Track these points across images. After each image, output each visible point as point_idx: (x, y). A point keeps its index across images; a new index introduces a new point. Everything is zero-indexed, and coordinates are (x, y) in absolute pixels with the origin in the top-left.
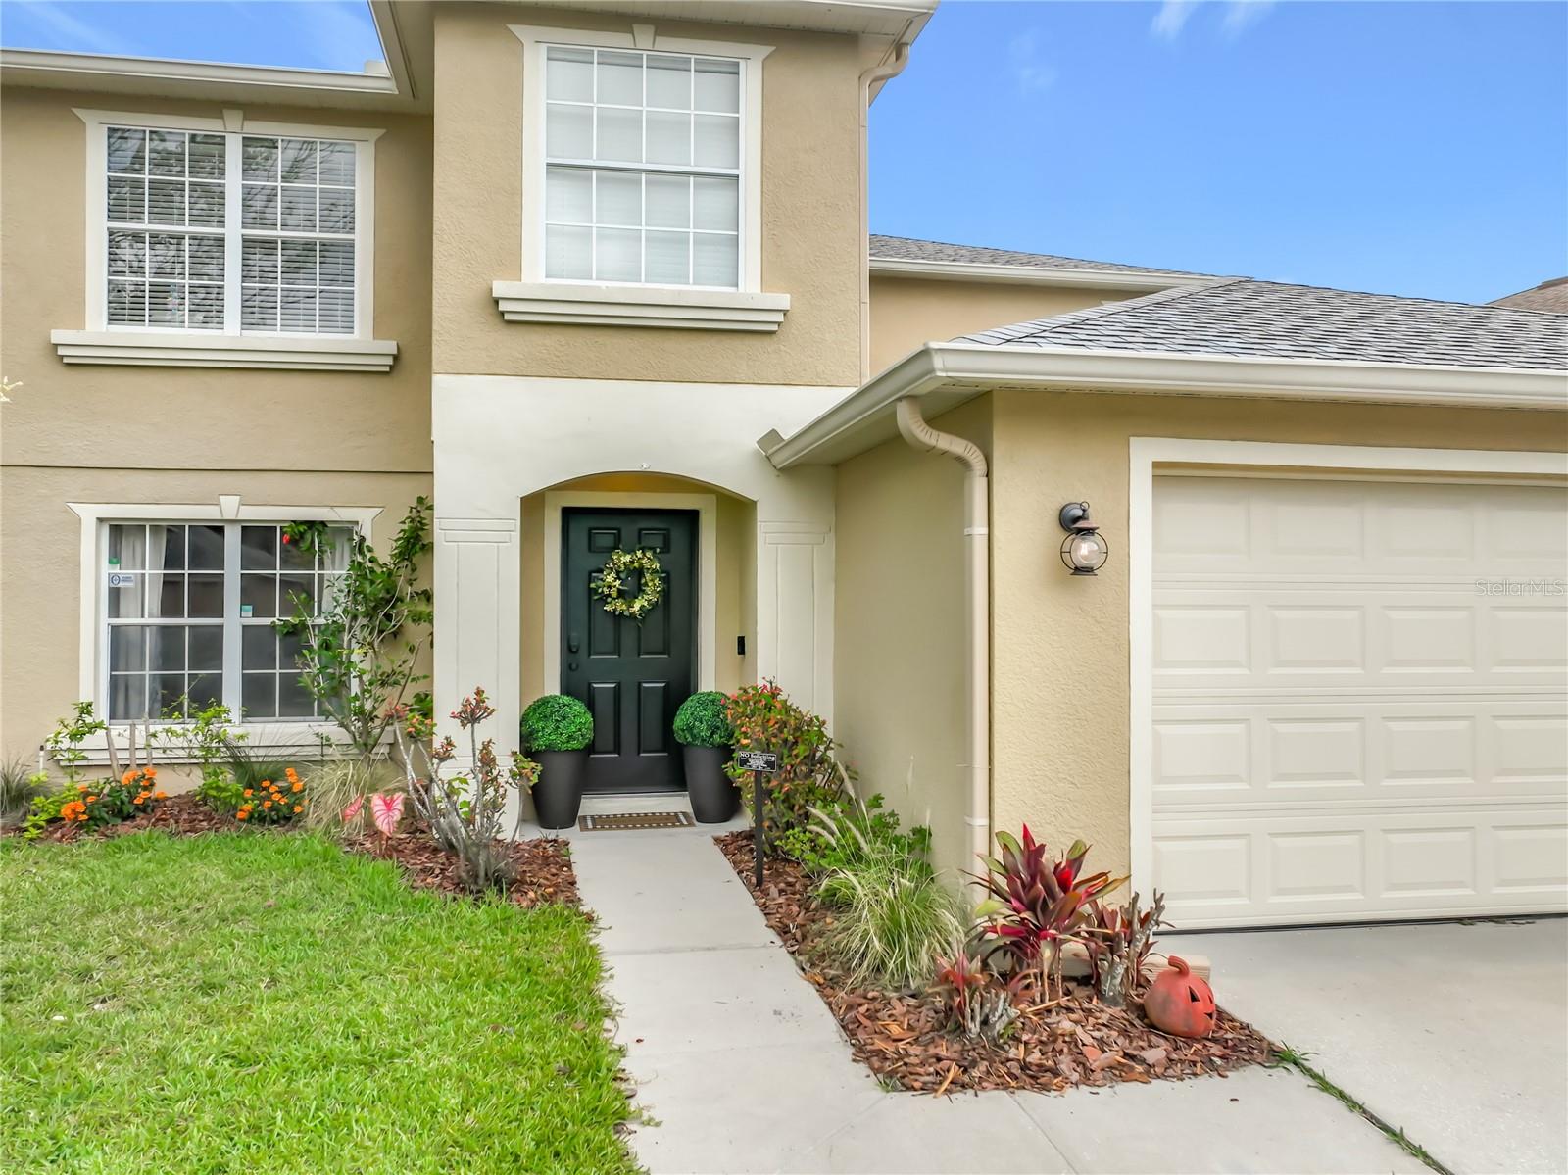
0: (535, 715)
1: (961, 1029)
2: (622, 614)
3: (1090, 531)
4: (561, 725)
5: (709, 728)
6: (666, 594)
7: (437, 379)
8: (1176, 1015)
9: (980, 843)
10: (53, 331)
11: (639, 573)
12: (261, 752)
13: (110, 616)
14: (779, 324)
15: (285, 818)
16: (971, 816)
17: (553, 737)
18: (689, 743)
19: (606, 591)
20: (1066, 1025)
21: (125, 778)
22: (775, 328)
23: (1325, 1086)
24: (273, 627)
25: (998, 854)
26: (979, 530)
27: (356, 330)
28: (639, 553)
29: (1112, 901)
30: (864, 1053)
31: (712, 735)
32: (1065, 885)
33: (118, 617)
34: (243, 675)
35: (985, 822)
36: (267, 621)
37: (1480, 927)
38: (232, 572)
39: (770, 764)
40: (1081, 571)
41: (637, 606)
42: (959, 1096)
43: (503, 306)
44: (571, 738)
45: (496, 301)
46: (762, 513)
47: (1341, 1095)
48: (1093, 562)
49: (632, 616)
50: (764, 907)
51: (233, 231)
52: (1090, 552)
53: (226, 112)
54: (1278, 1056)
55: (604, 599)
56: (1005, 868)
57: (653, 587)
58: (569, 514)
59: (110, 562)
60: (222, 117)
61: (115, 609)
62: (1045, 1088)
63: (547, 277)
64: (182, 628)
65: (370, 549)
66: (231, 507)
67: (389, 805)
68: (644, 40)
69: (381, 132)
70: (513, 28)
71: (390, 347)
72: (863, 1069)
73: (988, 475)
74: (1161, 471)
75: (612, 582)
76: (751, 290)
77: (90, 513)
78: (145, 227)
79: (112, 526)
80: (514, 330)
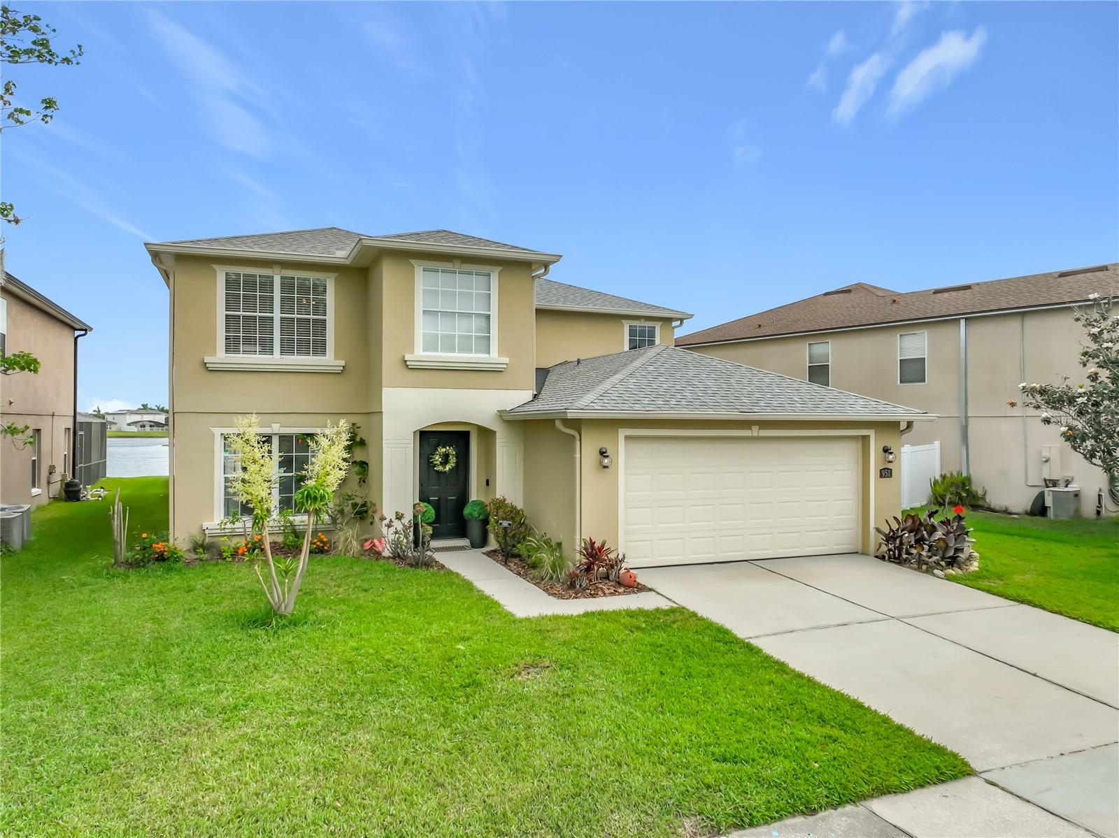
1: (575, 587)
2: (441, 471)
3: (608, 456)
5: (478, 513)
6: (458, 464)
7: (383, 389)
8: (627, 581)
9: (578, 543)
10: (205, 358)
11: (448, 455)
13: (224, 474)
14: (505, 369)
16: (576, 535)
18: (469, 519)
19: (436, 462)
20: (600, 586)
22: (503, 369)
23: (658, 593)
24: (292, 476)
25: (583, 545)
26: (578, 456)
27: (327, 355)
28: (448, 448)
29: (612, 556)
30: (549, 594)
31: (480, 516)
32: (600, 552)
33: (227, 474)
34: (281, 497)
35: (579, 537)
36: (291, 474)
37: (716, 565)
38: (275, 455)
39: (510, 524)
40: (605, 467)
41: (447, 469)
42: (575, 600)
43: (409, 363)
44: (428, 518)
45: (406, 361)
46: (498, 436)
47: (662, 595)
48: (609, 464)
49: (445, 472)
51: (277, 315)
52: (608, 461)
53: (274, 266)
54: (650, 590)
55: (435, 465)
56: (585, 548)
57: (453, 460)
58: (423, 434)
59: (224, 452)
60: (272, 268)
61: (226, 471)
62: (595, 597)
63: (423, 351)
66: (276, 428)
68: (457, 266)
69: (337, 274)
70: (410, 260)
71: (342, 363)
72: (551, 597)
73: (580, 440)
74: (627, 438)
75: (437, 459)
76: (494, 356)
77: (218, 431)
78: (241, 313)
79: (225, 437)
80: (411, 371)
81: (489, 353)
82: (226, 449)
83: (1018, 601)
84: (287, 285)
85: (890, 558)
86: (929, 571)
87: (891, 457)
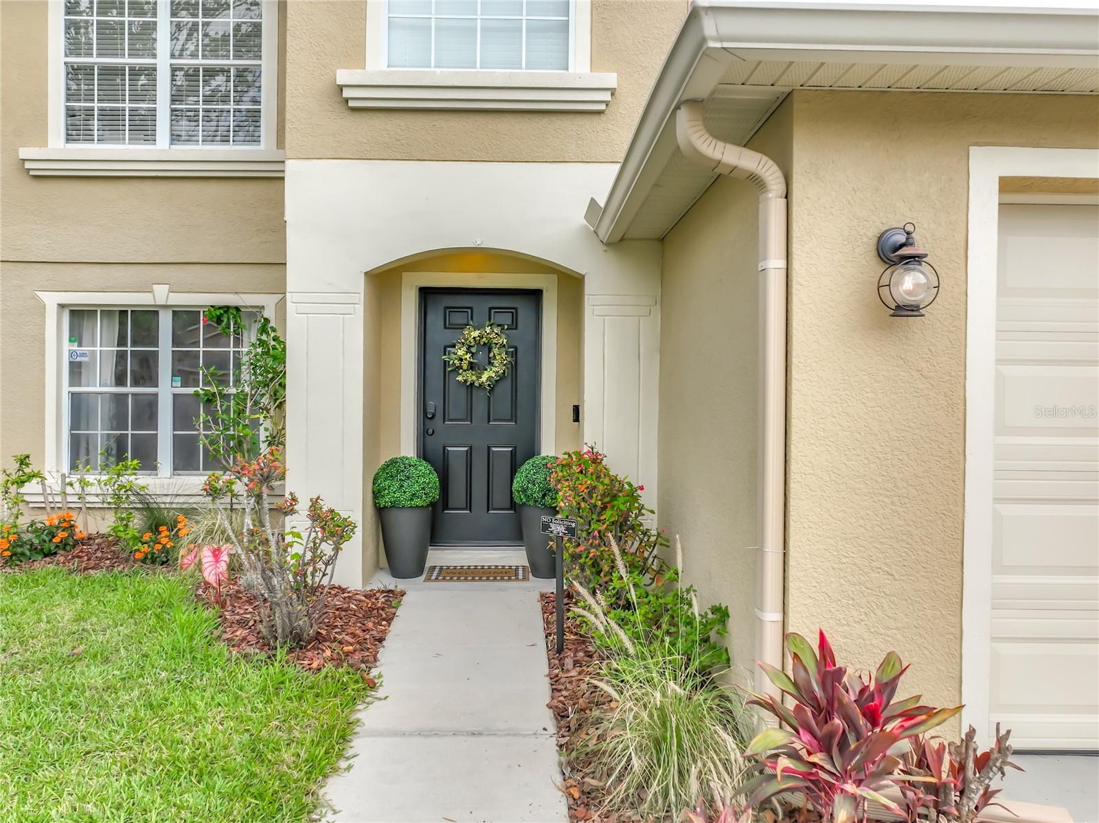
0: (383, 476)
2: (472, 384)
3: (916, 259)
4: (405, 484)
5: (542, 489)
6: (514, 367)
7: (290, 164)
9: (771, 644)
10: (21, 149)
11: (488, 347)
12: (168, 500)
13: (71, 385)
14: (607, 103)
16: (761, 609)
17: (397, 495)
18: (524, 504)
19: (457, 363)
21: (53, 520)
22: (603, 107)
24: (197, 395)
25: (791, 669)
26: (775, 263)
27: (263, 141)
28: (488, 330)
31: (544, 496)
33: (76, 386)
34: (174, 435)
35: (778, 617)
36: (191, 390)
38: (165, 349)
39: (571, 530)
40: (906, 310)
41: (487, 376)
43: (346, 94)
44: (413, 496)
45: (341, 88)
46: (589, 286)
48: (920, 298)
49: (482, 386)
50: (555, 680)
51: (163, 63)
52: (917, 285)
55: (456, 370)
56: (795, 684)
57: (501, 360)
58: (427, 294)
59: (70, 341)
61: (74, 380)
63: (387, 66)
64: (126, 395)
65: (274, 330)
66: (160, 295)
67: (216, 561)
73: (787, 194)
75: (462, 355)
76: (580, 70)
77: (51, 300)
78: (94, 59)
79: (71, 311)
80: (358, 117)
81: (567, 62)
82: (76, 335)
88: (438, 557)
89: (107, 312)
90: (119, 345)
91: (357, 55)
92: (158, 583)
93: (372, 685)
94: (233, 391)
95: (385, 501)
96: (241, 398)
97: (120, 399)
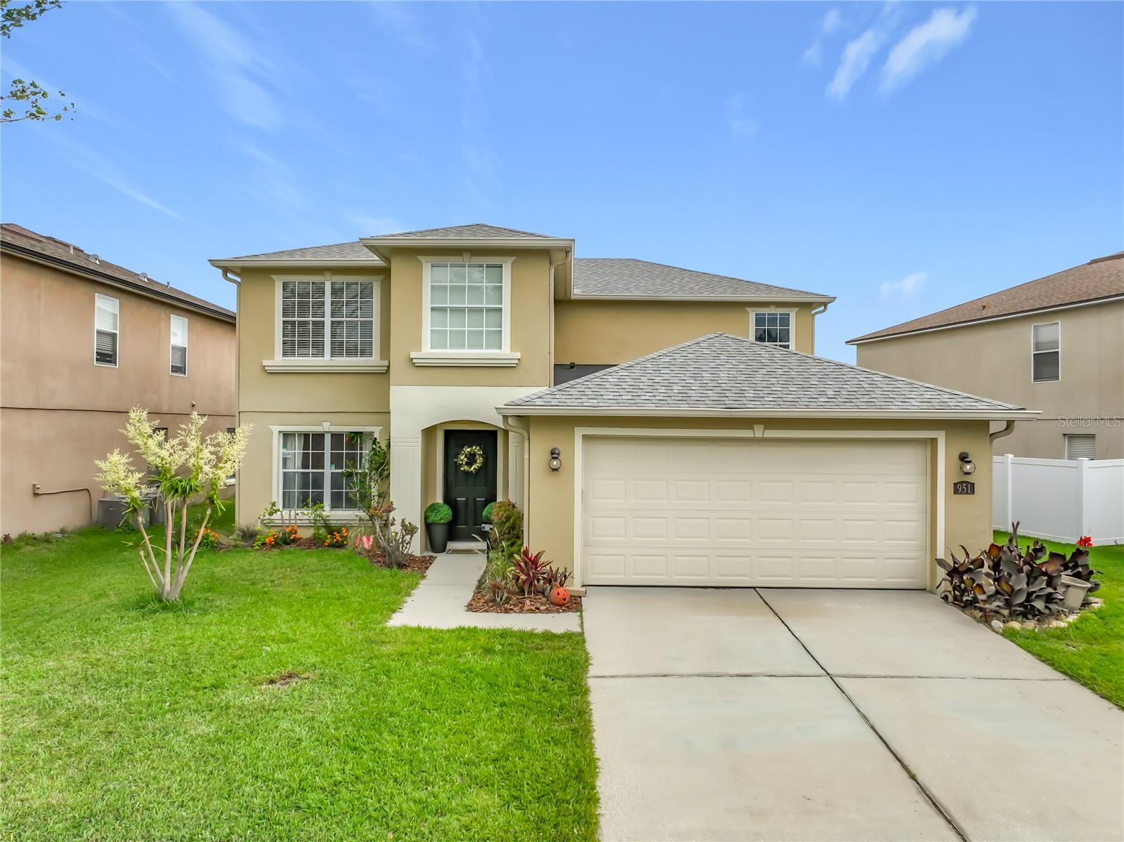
0: (429, 510)
1: (496, 600)
2: (467, 471)
3: (559, 458)
4: (438, 514)
6: (485, 464)
7: (391, 387)
8: (554, 598)
10: (263, 361)
11: (474, 455)
12: (335, 522)
13: (283, 468)
14: (517, 364)
15: (340, 545)
17: (434, 519)
19: (461, 462)
20: (526, 601)
21: (288, 530)
22: (515, 365)
23: (580, 615)
24: (342, 473)
26: (526, 456)
27: (373, 356)
28: (474, 447)
29: (550, 569)
30: (470, 605)
32: (534, 563)
33: (286, 468)
34: (332, 492)
36: (340, 471)
37: (709, 589)
38: (327, 452)
39: (490, 529)
40: (555, 470)
41: (474, 469)
43: (414, 361)
44: (441, 519)
45: (412, 359)
46: (511, 435)
47: (582, 617)
48: (560, 467)
49: (471, 472)
51: (328, 320)
52: (559, 464)
53: (325, 273)
54: (580, 611)
55: (461, 465)
57: (480, 460)
58: (447, 433)
59: (283, 448)
60: (323, 275)
61: (285, 466)
62: (508, 613)
63: (432, 348)
64: (309, 473)
65: (379, 443)
66: (326, 427)
67: (368, 540)
68: (466, 259)
69: (383, 277)
70: (419, 257)
71: (386, 363)
72: (466, 608)
73: (529, 440)
74: (585, 437)
75: (463, 458)
76: (506, 351)
77: (276, 429)
78: (296, 319)
79: (284, 434)
80: (419, 368)
81: (501, 348)
82: (285, 446)
83: (1065, 673)
84: (336, 292)
85: (955, 598)
86: (986, 619)
87: (968, 467)
88: (452, 545)
89: (299, 435)
90: (303, 450)
91: (418, 345)
92: (340, 552)
93: (424, 577)
94: (360, 471)
95: (430, 521)
96: (364, 475)
97: (305, 475)
